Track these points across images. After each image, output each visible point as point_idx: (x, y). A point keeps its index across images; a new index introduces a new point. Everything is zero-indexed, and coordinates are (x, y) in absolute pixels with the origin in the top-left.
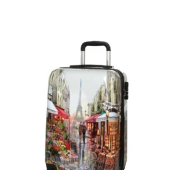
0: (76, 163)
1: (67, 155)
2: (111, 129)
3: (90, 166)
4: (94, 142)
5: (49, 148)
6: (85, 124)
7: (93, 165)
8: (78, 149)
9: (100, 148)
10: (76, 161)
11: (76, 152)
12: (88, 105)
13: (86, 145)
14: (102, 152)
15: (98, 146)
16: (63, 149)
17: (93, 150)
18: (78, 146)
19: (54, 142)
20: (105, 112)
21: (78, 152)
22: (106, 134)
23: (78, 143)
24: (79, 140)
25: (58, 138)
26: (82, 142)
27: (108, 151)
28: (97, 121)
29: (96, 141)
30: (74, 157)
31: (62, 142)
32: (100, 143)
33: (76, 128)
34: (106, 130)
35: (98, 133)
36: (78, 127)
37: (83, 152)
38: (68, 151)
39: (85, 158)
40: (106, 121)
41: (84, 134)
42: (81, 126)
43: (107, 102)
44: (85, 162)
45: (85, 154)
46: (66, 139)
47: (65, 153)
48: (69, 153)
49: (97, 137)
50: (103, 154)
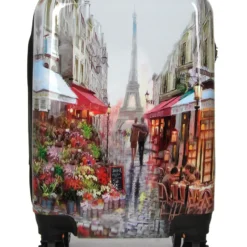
0: (120, 211)
1: (99, 197)
2: (203, 127)
3: (153, 215)
4: (162, 159)
5: (54, 186)
6: (146, 121)
7: (159, 213)
8: (127, 180)
9: (174, 171)
10: (119, 206)
11: (121, 186)
12: (155, 78)
13: (144, 169)
14: (180, 179)
15: (170, 168)
16: (89, 184)
17: (159, 178)
18: (127, 173)
19: (68, 169)
20: (192, 90)
21: (127, 187)
22: (191, 138)
23: (127, 166)
24: (130, 159)
25: (77, 160)
26: (137, 162)
27: (193, 176)
28: (173, 113)
29: (166, 158)
30: (116, 199)
31: (87, 168)
32: (175, 160)
33: (125, 133)
34: (192, 130)
35: (174, 138)
36: (129, 131)
37: (138, 185)
38: (103, 188)
39: (142, 198)
40: (193, 110)
41: (142, 144)
42: (136, 128)
43: (199, 66)
44: (140, 207)
45: (141, 189)
46: (100, 159)
47: (96, 193)
48: (105, 192)
49: (170, 148)
50: (181, 185)
